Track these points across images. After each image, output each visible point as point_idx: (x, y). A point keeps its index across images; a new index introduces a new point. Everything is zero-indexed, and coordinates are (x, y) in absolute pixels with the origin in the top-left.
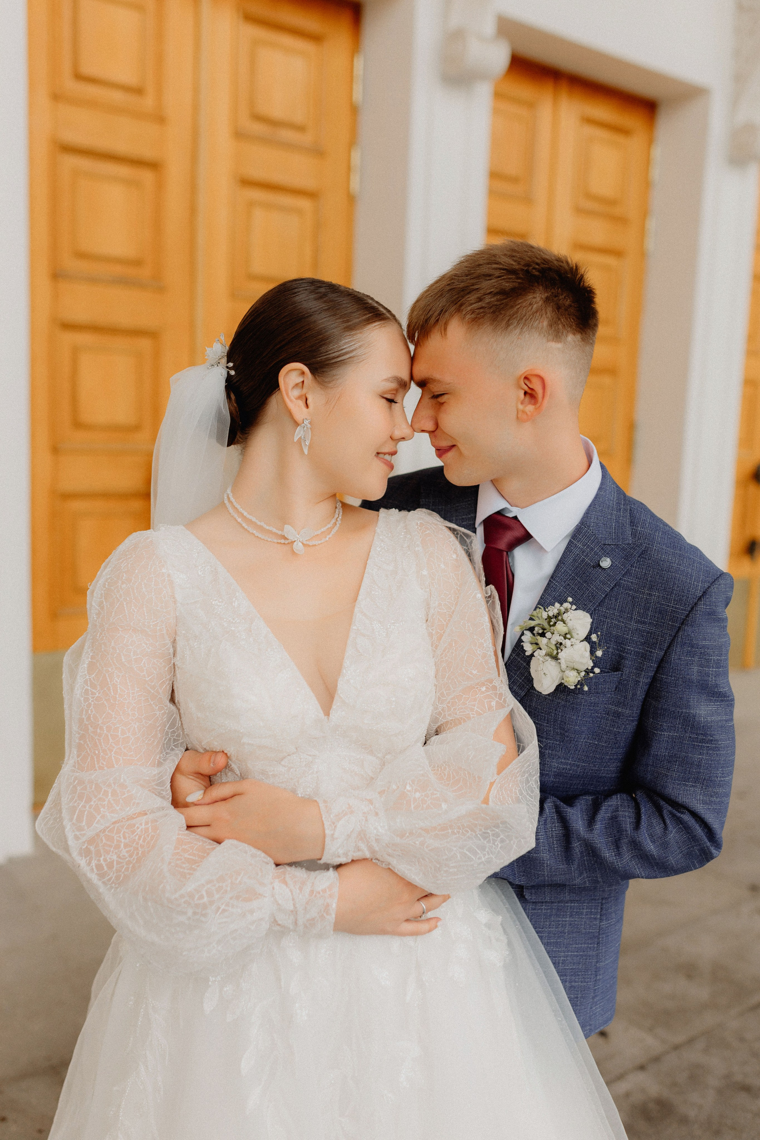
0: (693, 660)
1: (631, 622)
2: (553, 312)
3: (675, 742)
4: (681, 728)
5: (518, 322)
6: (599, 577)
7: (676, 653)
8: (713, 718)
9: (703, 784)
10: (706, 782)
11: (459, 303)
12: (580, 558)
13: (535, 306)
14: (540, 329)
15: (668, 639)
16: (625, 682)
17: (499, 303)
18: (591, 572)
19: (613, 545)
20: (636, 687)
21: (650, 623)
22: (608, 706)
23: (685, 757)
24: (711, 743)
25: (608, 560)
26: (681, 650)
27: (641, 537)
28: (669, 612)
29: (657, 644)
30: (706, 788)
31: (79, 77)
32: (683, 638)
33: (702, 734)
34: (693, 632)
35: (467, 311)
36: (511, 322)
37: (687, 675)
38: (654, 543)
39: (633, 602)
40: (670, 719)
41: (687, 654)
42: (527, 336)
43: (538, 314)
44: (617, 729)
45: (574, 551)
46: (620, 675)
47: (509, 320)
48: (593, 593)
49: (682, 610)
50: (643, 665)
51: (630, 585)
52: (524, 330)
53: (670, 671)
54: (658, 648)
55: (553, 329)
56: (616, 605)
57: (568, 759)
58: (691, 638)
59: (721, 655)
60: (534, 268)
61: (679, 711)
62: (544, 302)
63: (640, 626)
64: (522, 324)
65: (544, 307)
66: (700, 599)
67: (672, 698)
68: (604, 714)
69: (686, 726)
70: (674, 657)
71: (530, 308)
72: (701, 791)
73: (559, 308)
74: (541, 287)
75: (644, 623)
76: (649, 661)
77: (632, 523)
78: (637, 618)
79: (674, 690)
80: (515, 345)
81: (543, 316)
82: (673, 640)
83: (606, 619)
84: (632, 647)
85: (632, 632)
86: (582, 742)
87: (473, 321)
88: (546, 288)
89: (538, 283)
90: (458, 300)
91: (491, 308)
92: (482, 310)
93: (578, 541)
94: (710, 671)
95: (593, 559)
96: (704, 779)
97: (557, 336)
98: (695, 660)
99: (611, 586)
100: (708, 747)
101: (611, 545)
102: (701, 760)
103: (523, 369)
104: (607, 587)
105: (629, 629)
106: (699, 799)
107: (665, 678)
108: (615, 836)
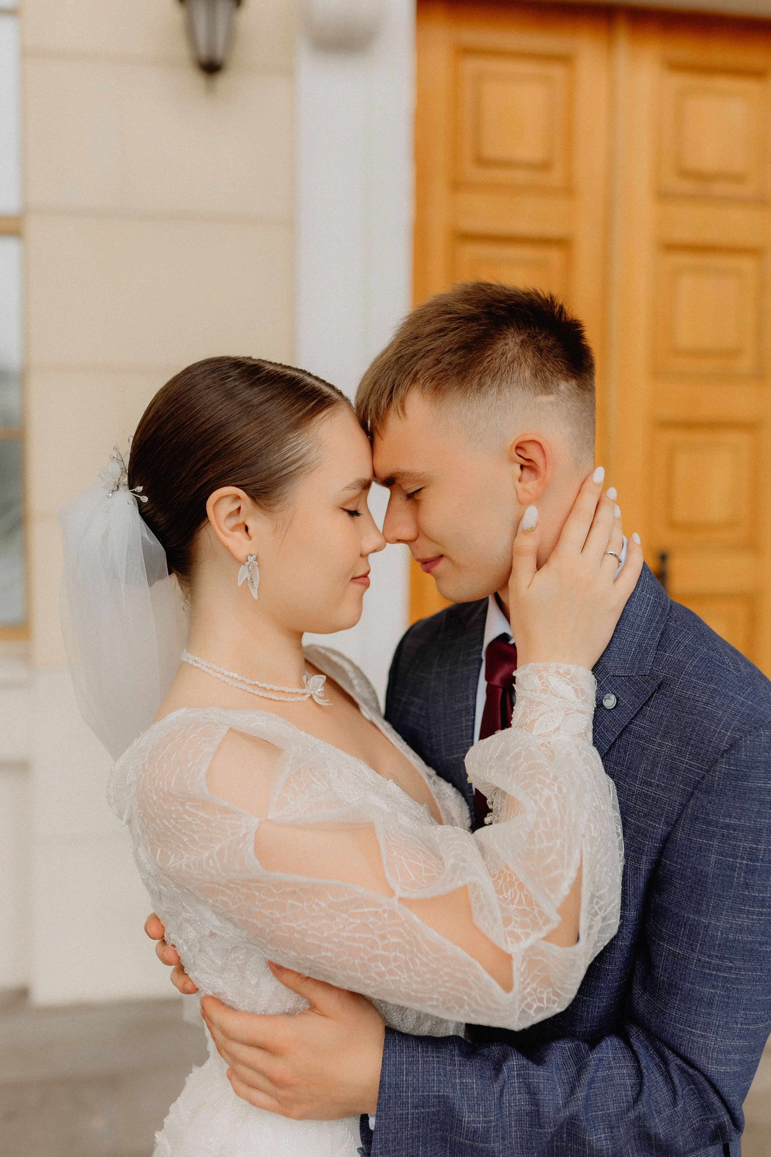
0: (710, 844)
2: (534, 357)
3: (676, 963)
4: (686, 943)
5: (492, 380)
6: (604, 720)
7: (684, 830)
8: (739, 937)
9: (717, 1034)
10: (722, 1031)
11: (413, 372)
13: (509, 355)
14: (522, 382)
17: (463, 360)
19: (624, 677)
20: (637, 878)
21: (658, 785)
24: (730, 973)
25: (614, 697)
26: (691, 827)
28: (681, 771)
29: (662, 815)
30: (722, 1041)
31: (480, 161)
32: (694, 810)
33: (717, 956)
34: (710, 803)
35: (425, 378)
36: (483, 380)
37: (699, 864)
38: (682, 673)
40: (671, 924)
41: (700, 835)
42: (507, 394)
43: (515, 364)
44: (622, 942)
47: (480, 378)
50: (644, 846)
51: (641, 732)
52: (502, 388)
54: (664, 821)
55: (539, 378)
56: (625, 760)
58: (706, 810)
59: (759, 841)
60: (498, 308)
61: (684, 916)
62: (521, 346)
64: (499, 381)
65: (522, 354)
67: (675, 894)
69: (693, 941)
70: (680, 835)
71: (504, 358)
72: (715, 1044)
73: (540, 350)
74: (512, 330)
75: (650, 785)
76: (652, 840)
79: (680, 884)
80: (495, 408)
81: (522, 365)
87: (436, 389)
88: (519, 329)
89: (507, 326)
90: (411, 369)
91: (454, 368)
92: (442, 374)
94: (737, 862)
96: (719, 1026)
97: (546, 387)
98: (713, 845)
99: (616, 734)
100: (726, 977)
101: (622, 676)
102: (714, 996)
103: (512, 440)
104: (612, 735)
105: (633, 792)
106: (712, 1057)
107: (669, 864)
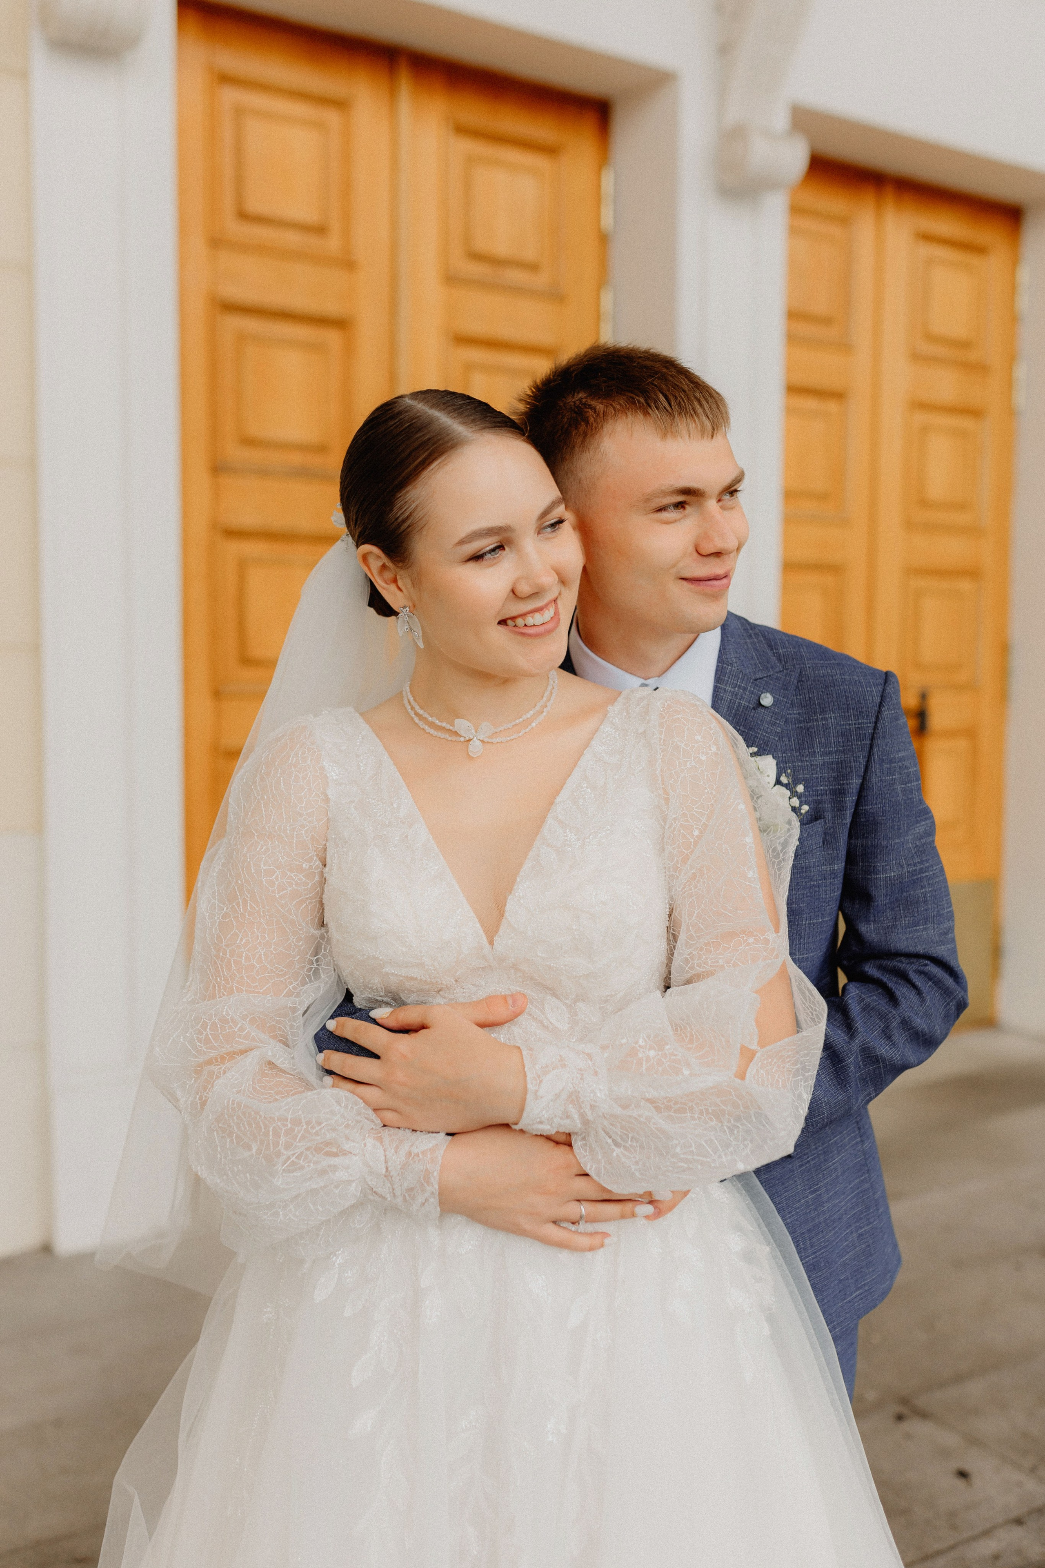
1: (816, 757)
6: (765, 718)
12: (735, 703)
15: (862, 761)
16: (832, 830)
18: (754, 715)
22: (822, 868)
23: (907, 897)
25: (768, 695)
27: (787, 659)
31: (243, 216)
39: (808, 734)
45: (725, 697)
46: (823, 824)
48: (764, 739)
49: (867, 723)
53: (874, 798)
56: (792, 745)
57: (794, 954)
63: (827, 758)
66: (881, 705)
68: (820, 880)
77: (770, 646)
78: (820, 751)
82: (868, 761)
83: (786, 764)
84: (826, 786)
85: (820, 769)
86: (805, 924)
93: (726, 685)
95: (750, 700)
108: (880, 1027)
